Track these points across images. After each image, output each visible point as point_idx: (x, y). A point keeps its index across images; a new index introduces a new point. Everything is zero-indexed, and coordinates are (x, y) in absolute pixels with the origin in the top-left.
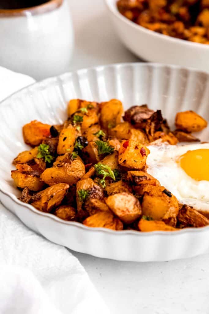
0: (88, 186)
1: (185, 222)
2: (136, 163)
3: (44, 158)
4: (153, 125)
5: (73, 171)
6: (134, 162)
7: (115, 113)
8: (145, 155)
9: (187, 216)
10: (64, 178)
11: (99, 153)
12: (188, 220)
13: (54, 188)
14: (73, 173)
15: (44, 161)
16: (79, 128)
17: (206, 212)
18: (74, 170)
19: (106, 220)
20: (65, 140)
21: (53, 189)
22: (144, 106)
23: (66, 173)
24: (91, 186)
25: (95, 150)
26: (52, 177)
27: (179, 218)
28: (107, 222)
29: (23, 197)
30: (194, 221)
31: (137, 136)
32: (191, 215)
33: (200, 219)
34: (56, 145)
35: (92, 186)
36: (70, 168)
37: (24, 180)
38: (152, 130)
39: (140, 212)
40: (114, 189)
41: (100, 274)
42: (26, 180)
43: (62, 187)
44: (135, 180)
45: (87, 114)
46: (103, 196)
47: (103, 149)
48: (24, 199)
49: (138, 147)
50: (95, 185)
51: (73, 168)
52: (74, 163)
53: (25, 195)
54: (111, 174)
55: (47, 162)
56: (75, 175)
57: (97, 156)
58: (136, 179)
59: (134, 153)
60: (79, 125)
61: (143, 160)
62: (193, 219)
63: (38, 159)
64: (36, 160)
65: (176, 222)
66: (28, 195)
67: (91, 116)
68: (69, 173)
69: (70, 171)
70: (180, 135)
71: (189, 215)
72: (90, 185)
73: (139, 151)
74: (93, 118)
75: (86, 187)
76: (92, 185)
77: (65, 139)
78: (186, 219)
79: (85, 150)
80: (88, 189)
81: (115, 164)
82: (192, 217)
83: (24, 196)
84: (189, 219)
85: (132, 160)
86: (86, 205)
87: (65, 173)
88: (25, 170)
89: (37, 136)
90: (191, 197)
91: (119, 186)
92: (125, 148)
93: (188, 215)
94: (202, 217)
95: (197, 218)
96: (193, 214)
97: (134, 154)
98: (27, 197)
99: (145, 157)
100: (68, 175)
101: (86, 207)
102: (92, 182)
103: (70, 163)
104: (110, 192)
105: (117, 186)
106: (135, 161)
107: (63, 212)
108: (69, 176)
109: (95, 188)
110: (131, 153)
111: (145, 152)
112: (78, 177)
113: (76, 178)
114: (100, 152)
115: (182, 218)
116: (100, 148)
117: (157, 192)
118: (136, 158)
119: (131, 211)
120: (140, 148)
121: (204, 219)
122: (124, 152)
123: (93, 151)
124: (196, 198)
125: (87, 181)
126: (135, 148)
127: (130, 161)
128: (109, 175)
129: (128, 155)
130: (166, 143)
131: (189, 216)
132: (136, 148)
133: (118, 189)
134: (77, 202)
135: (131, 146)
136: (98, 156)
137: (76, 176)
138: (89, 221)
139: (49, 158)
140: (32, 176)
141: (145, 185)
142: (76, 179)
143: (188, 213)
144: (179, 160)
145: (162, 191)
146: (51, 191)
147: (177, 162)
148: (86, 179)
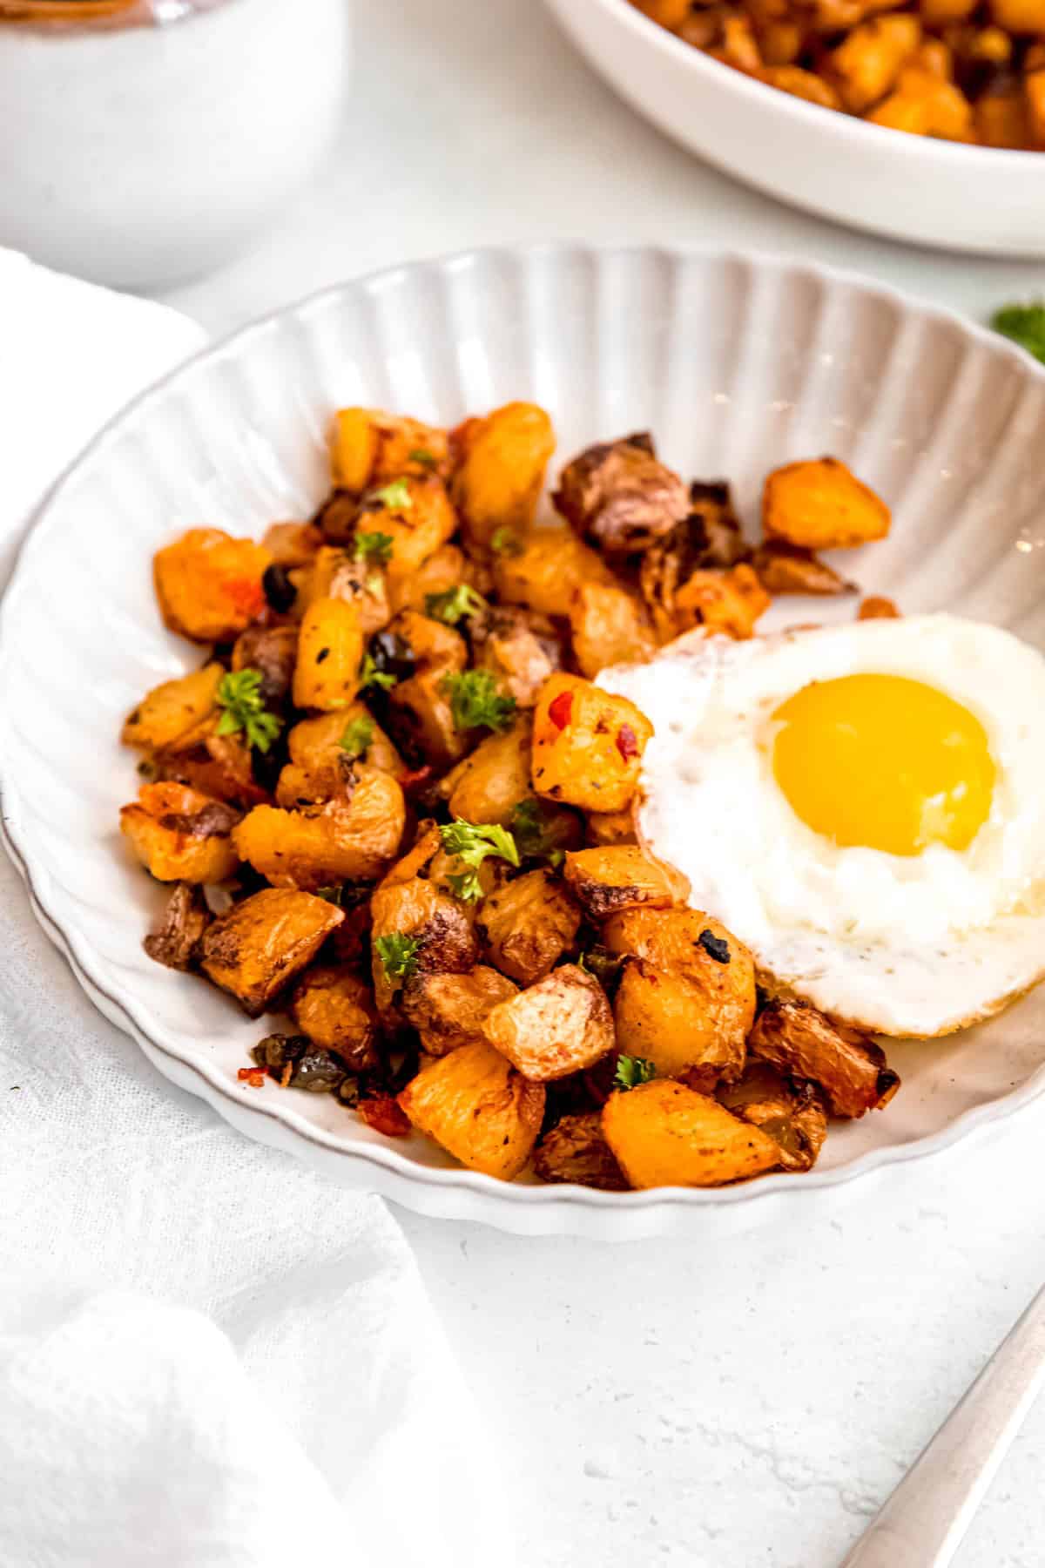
0: (416, 914)
1: (775, 1060)
2: (598, 792)
3: (244, 732)
4: (673, 562)
5: (356, 831)
6: (590, 789)
7: (522, 484)
8: (635, 753)
9: (785, 1044)
10: (323, 856)
11: (455, 723)
12: (789, 1056)
13: (287, 922)
14: (358, 836)
15: (243, 742)
16: (376, 586)
17: (857, 1022)
18: (359, 826)
19: (485, 1087)
20: (326, 661)
21: (283, 929)
22: (640, 443)
23: (332, 841)
24: (427, 914)
25: (441, 713)
26: (279, 854)
27: (755, 1044)
28: (484, 1096)
29: (168, 931)
30: (809, 1061)
31: (606, 612)
32: (798, 1039)
33: (835, 1056)
34: (290, 664)
35: (432, 915)
36: (346, 823)
37: (171, 859)
38: (668, 584)
39: (609, 1042)
40: (513, 918)
41: (463, 1245)
42: (179, 860)
43: (317, 916)
44: (592, 906)
45: (409, 517)
46: (470, 946)
47: (473, 712)
48: (173, 937)
49: (606, 725)
50: (440, 911)
51: (359, 821)
52: (361, 792)
53: (177, 924)
54: (501, 848)
55: (255, 749)
56: (364, 847)
57: (448, 737)
58: (597, 902)
59: (590, 751)
60: (378, 573)
61: (629, 775)
62: (806, 1053)
63: (223, 738)
64: (214, 745)
65: (741, 1063)
66: (187, 913)
67: (423, 521)
68: (343, 841)
69: (347, 831)
70: (780, 572)
71: (791, 1038)
72: (422, 913)
73: (610, 740)
74: (431, 529)
75: (406, 918)
76: (432, 911)
77: (323, 656)
78: (782, 1051)
79: (399, 696)
80: (417, 928)
81: (517, 781)
82: (802, 1046)
83: (173, 927)
84: (793, 1054)
85: (584, 781)
86: (408, 1006)
87: (326, 839)
88: (174, 808)
89: (210, 606)
90: (806, 925)
91: (534, 907)
92: (554, 727)
93: (787, 1040)
94: (840, 1050)
95: (821, 1053)
96: (805, 1036)
97: (592, 756)
98: (186, 923)
99: (633, 762)
100: (339, 848)
101: (406, 1010)
102: (430, 900)
103: (347, 801)
104: (497, 934)
105: (525, 908)
106: (594, 784)
107: (323, 1014)
108: (343, 851)
109: (441, 922)
110: (582, 752)
111: (634, 742)
112: (375, 855)
113: (370, 858)
114: (460, 717)
115: (766, 1047)
116: (461, 704)
117: (673, 940)
118: (600, 771)
119: (577, 1051)
120: (614, 725)
121: (847, 1056)
122: (552, 740)
123: (433, 716)
124: (824, 932)
125: (412, 892)
126: (595, 728)
127: (577, 785)
128: (495, 851)
129: (568, 760)
130: (722, 638)
131: (790, 1044)
132: (601, 728)
133: (529, 922)
134: (374, 974)
135: (578, 725)
136: (454, 733)
137: (370, 849)
138: (419, 1097)
139: (261, 727)
140: (200, 838)
141: (630, 914)
142: (368, 861)
143: (788, 1032)
144: (770, 739)
145: (696, 936)
146: (278, 936)
147: (761, 748)
148: (408, 885)
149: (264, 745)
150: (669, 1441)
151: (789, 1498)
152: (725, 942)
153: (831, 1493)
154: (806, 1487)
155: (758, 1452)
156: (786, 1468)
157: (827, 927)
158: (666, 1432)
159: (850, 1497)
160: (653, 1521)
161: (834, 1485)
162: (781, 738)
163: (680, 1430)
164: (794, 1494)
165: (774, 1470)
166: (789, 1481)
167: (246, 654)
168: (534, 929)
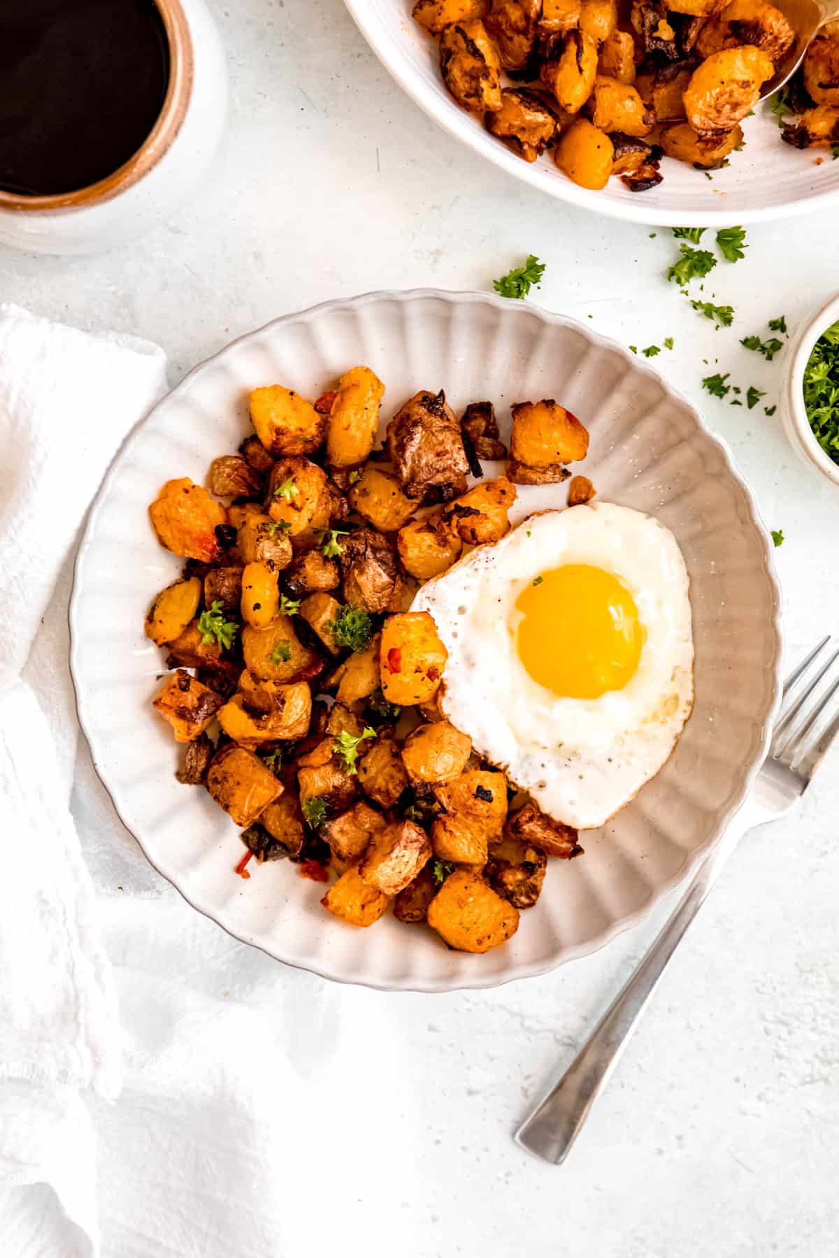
0: (323, 785)
2: (418, 699)
3: (216, 639)
6: (413, 699)
8: (437, 676)
11: (335, 644)
13: (253, 793)
14: (287, 730)
15: (216, 643)
16: (283, 544)
19: (366, 890)
20: (259, 611)
21: (252, 797)
24: (328, 787)
35: (331, 788)
40: (375, 778)
43: (270, 789)
45: (298, 504)
50: (334, 780)
52: (287, 705)
55: (223, 647)
56: (291, 735)
61: (435, 687)
63: (205, 645)
64: (200, 649)
69: (281, 730)
72: (325, 784)
73: (423, 675)
76: (331, 786)
77: (257, 606)
80: (324, 794)
91: (386, 771)
102: (330, 776)
103: (279, 718)
104: (367, 786)
105: (382, 772)
106: (415, 697)
109: (339, 784)
110: (408, 684)
114: (338, 642)
117: (462, 794)
120: (425, 667)
124: (545, 749)
125: (320, 775)
126: (415, 672)
127: (406, 699)
132: (418, 671)
135: (405, 673)
136: (335, 648)
138: (332, 902)
139: (225, 634)
140: (200, 722)
144: (516, 627)
145: (474, 791)
146: (249, 803)
147: (511, 632)
148: (318, 771)
149: (227, 644)
150: (469, 1010)
151: (529, 1039)
152: (490, 791)
153: (551, 1036)
154: (538, 1032)
155: (512, 1014)
156: (528, 1023)
157: (547, 745)
158: (467, 1005)
159: (558, 1037)
160: (462, 1053)
161: (550, 1030)
162: (522, 626)
163: (475, 1004)
164: (532, 1037)
165: (522, 1024)
166: (529, 1029)
167: (211, 589)
168: (387, 783)
